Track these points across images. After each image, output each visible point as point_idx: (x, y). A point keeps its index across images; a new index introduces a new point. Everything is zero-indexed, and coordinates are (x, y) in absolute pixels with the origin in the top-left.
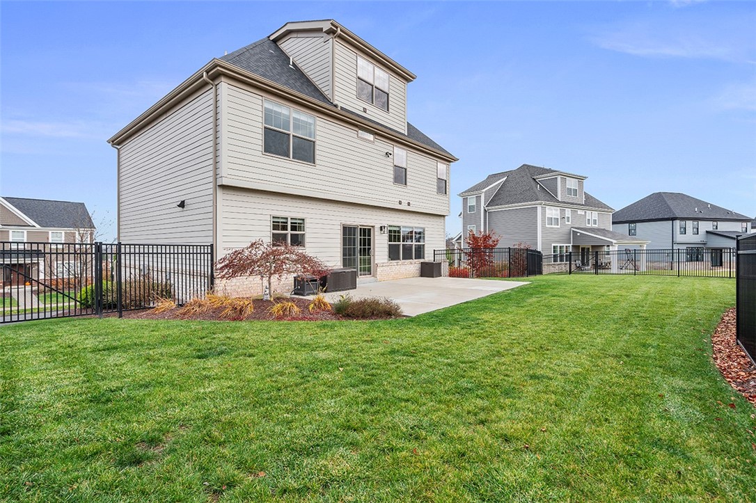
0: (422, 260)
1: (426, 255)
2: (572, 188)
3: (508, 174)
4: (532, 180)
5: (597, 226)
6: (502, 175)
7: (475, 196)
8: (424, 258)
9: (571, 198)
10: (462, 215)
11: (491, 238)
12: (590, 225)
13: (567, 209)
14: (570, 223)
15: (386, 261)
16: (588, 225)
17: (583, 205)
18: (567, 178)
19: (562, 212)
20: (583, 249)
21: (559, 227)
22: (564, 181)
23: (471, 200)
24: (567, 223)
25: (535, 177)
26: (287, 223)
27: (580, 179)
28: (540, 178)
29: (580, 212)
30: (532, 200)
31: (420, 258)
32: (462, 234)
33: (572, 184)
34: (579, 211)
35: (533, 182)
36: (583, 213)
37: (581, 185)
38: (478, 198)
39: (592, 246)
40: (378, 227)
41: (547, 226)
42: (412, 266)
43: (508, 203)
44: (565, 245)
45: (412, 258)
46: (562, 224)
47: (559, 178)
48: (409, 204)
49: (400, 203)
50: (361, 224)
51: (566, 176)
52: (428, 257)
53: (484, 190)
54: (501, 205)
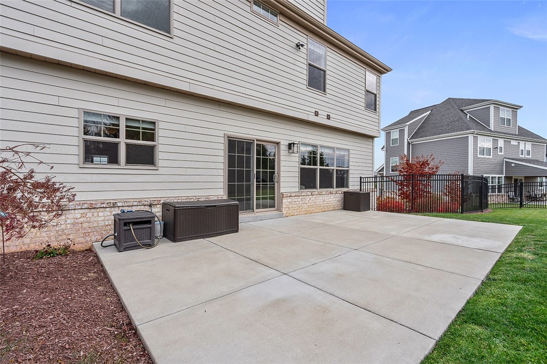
0: (345, 190)
1: (350, 184)
2: (506, 117)
3: (433, 108)
4: (460, 112)
5: (530, 157)
6: (425, 109)
7: (398, 130)
8: (347, 187)
9: (505, 128)
10: (385, 149)
11: (428, 165)
12: (523, 156)
13: (499, 139)
14: (502, 153)
15: (297, 189)
16: (521, 156)
17: (516, 135)
18: (501, 107)
19: (495, 142)
20: (516, 180)
21: (491, 157)
22: (497, 110)
23: (395, 133)
24: (499, 153)
25: (463, 108)
26: (118, 125)
27: (515, 108)
28: (468, 109)
29: (514, 143)
30: (462, 130)
31: (343, 186)
32: (385, 165)
33: (505, 114)
34: (512, 141)
35: (461, 113)
36: (517, 144)
37: (515, 115)
38: (402, 132)
39: (525, 177)
40: (284, 144)
41: (479, 156)
42: (332, 196)
43: (434, 134)
44: (497, 176)
45: (332, 187)
46: (495, 154)
47: (492, 108)
48: (328, 117)
49: (317, 114)
50: (257, 137)
51: (498, 104)
52: (353, 186)
53: (408, 123)
54: (426, 136)
